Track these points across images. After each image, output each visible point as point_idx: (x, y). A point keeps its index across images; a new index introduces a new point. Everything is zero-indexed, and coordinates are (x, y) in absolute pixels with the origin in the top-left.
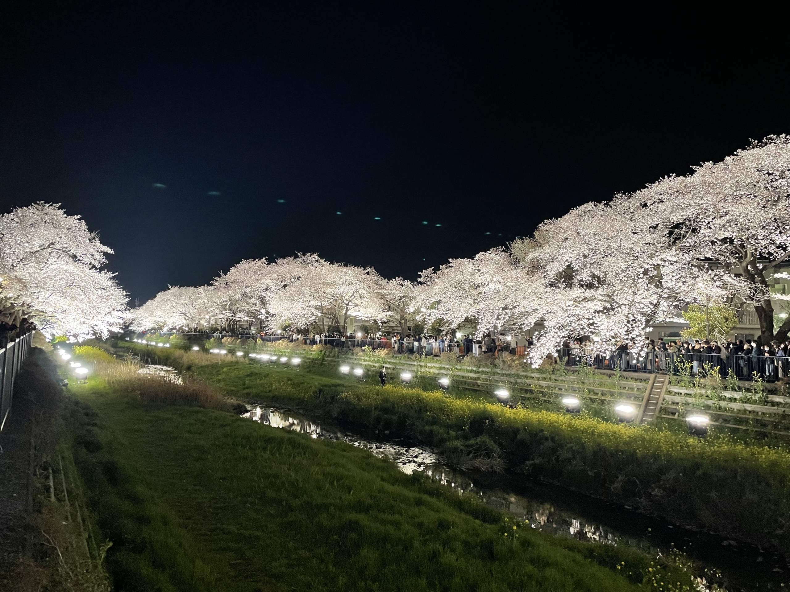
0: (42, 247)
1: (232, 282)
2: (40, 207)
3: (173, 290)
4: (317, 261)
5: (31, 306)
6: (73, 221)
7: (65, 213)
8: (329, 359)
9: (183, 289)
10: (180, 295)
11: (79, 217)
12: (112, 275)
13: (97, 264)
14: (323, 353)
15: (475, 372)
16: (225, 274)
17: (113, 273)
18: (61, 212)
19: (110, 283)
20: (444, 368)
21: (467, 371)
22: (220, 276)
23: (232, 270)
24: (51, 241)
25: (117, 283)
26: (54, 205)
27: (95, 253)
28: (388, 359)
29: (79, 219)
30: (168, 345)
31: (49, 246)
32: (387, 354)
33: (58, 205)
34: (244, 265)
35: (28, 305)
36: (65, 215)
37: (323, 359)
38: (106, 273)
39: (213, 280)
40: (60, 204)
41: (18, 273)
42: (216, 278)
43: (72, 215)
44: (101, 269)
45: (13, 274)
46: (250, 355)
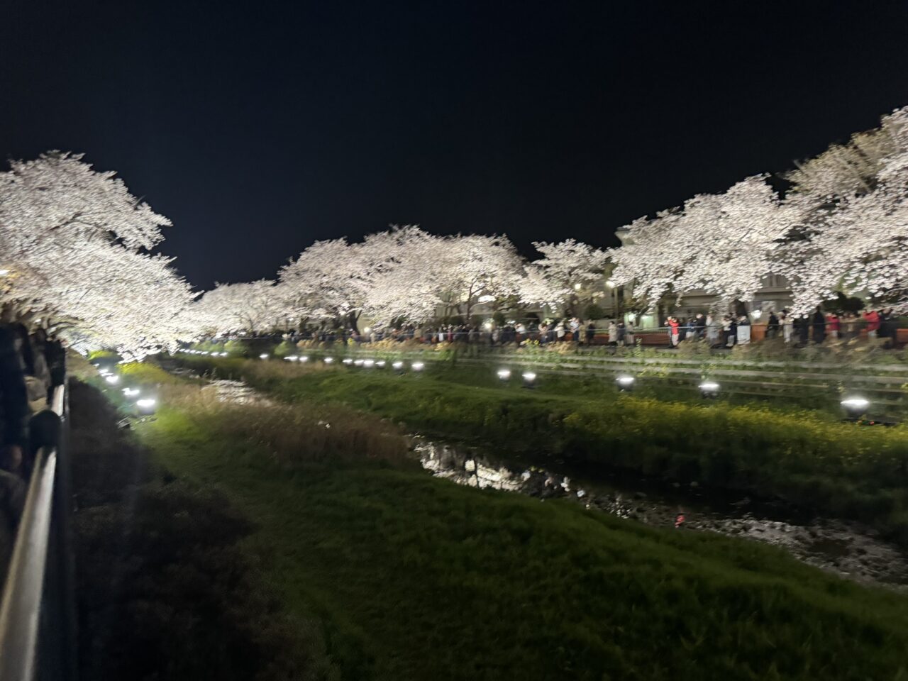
0: (64, 221)
1: (305, 271)
2: (53, 161)
3: (222, 289)
4: (418, 235)
5: (58, 311)
6: (104, 180)
7: (91, 169)
8: (464, 360)
9: (235, 287)
10: (233, 293)
11: (112, 173)
12: (168, 261)
13: (149, 246)
14: (452, 353)
15: (752, 368)
16: (295, 260)
17: (169, 258)
18: (85, 167)
19: (167, 273)
20: (682, 365)
21: (736, 367)
22: (289, 264)
23: (304, 256)
24: (76, 210)
25: (176, 273)
26: (74, 156)
27: (144, 225)
28: (569, 355)
29: (114, 178)
30: (224, 354)
31: (73, 219)
32: (569, 349)
33: (81, 156)
34: (318, 248)
35: (53, 310)
36: (93, 172)
37: (454, 361)
38: (160, 259)
39: (281, 269)
40: (83, 154)
41: (32, 260)
42: (285, 267)
43: (102, 171)
44: (152, 253)
45: (23, 262)
46: (345, 361)
